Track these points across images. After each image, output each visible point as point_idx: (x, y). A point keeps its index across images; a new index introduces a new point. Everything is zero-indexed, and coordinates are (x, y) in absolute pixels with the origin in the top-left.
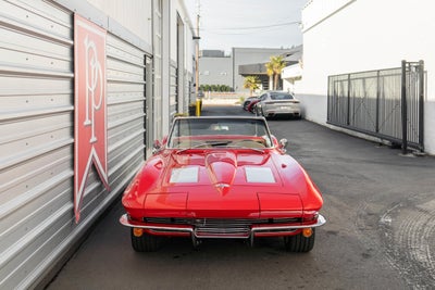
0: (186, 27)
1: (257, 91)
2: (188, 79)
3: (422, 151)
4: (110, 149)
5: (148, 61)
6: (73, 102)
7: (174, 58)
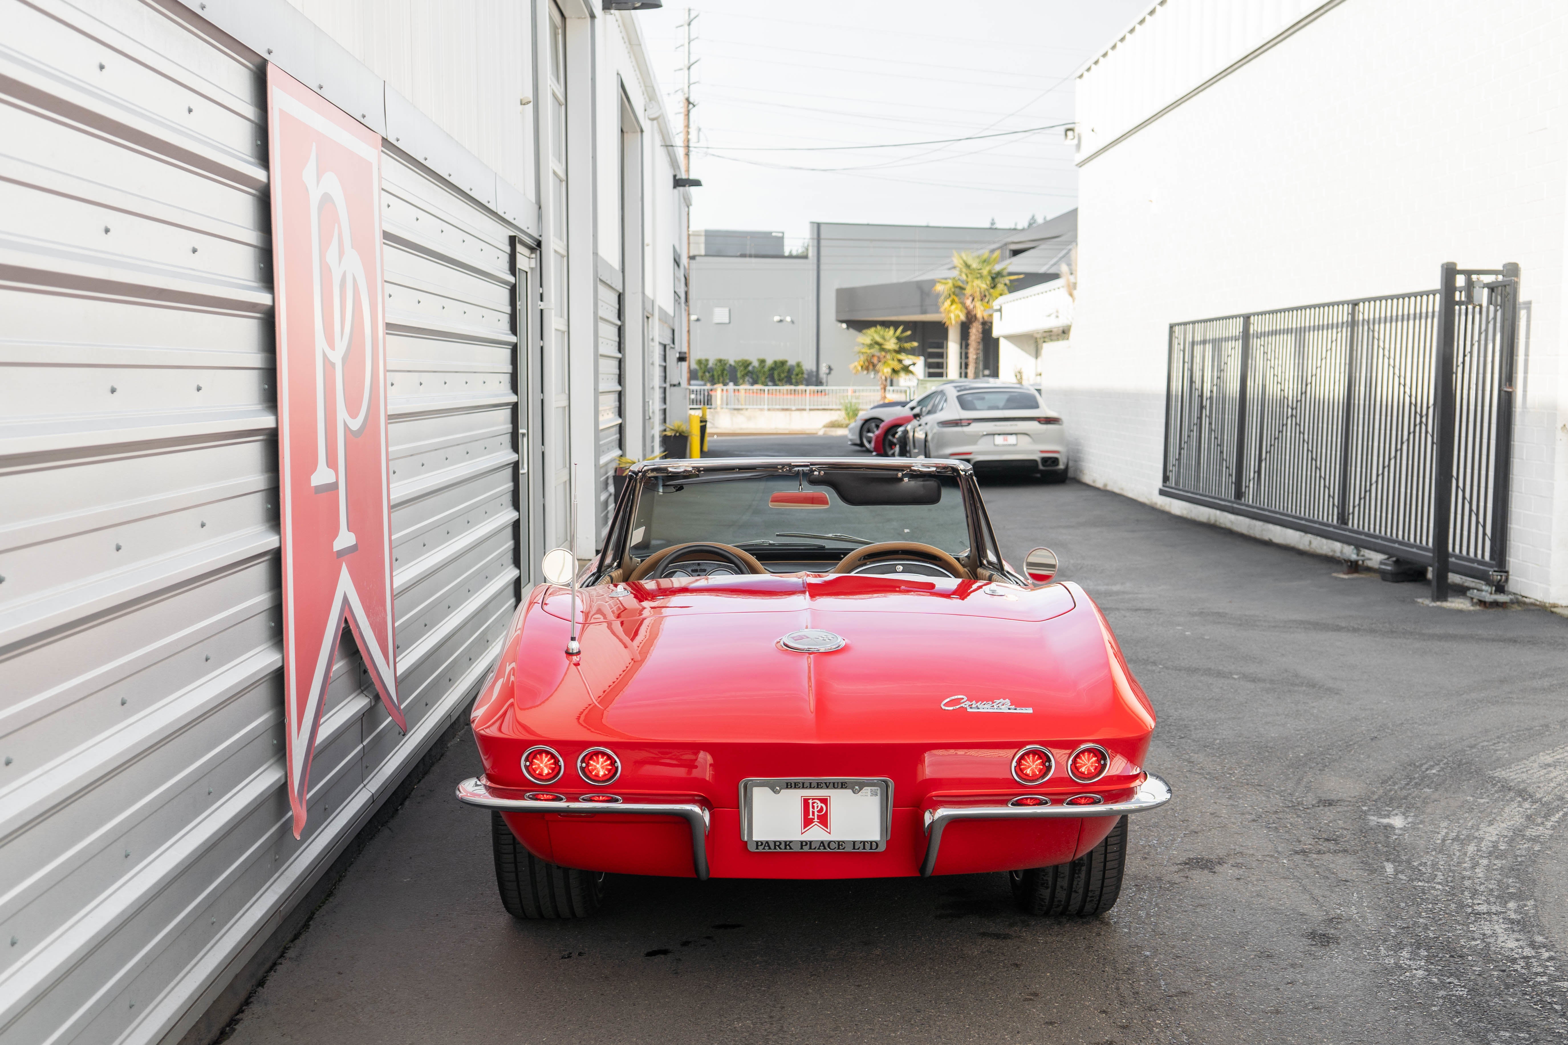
0: (651, 140)
1: (903, 380)
2: (658, 333)
3: (1500, 588)
4: (402, 576)
5: (524, 261)
6: (271, 399)
7: (610, 253)
